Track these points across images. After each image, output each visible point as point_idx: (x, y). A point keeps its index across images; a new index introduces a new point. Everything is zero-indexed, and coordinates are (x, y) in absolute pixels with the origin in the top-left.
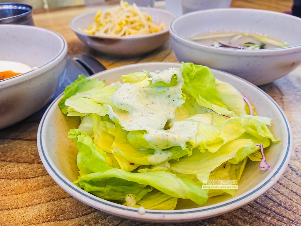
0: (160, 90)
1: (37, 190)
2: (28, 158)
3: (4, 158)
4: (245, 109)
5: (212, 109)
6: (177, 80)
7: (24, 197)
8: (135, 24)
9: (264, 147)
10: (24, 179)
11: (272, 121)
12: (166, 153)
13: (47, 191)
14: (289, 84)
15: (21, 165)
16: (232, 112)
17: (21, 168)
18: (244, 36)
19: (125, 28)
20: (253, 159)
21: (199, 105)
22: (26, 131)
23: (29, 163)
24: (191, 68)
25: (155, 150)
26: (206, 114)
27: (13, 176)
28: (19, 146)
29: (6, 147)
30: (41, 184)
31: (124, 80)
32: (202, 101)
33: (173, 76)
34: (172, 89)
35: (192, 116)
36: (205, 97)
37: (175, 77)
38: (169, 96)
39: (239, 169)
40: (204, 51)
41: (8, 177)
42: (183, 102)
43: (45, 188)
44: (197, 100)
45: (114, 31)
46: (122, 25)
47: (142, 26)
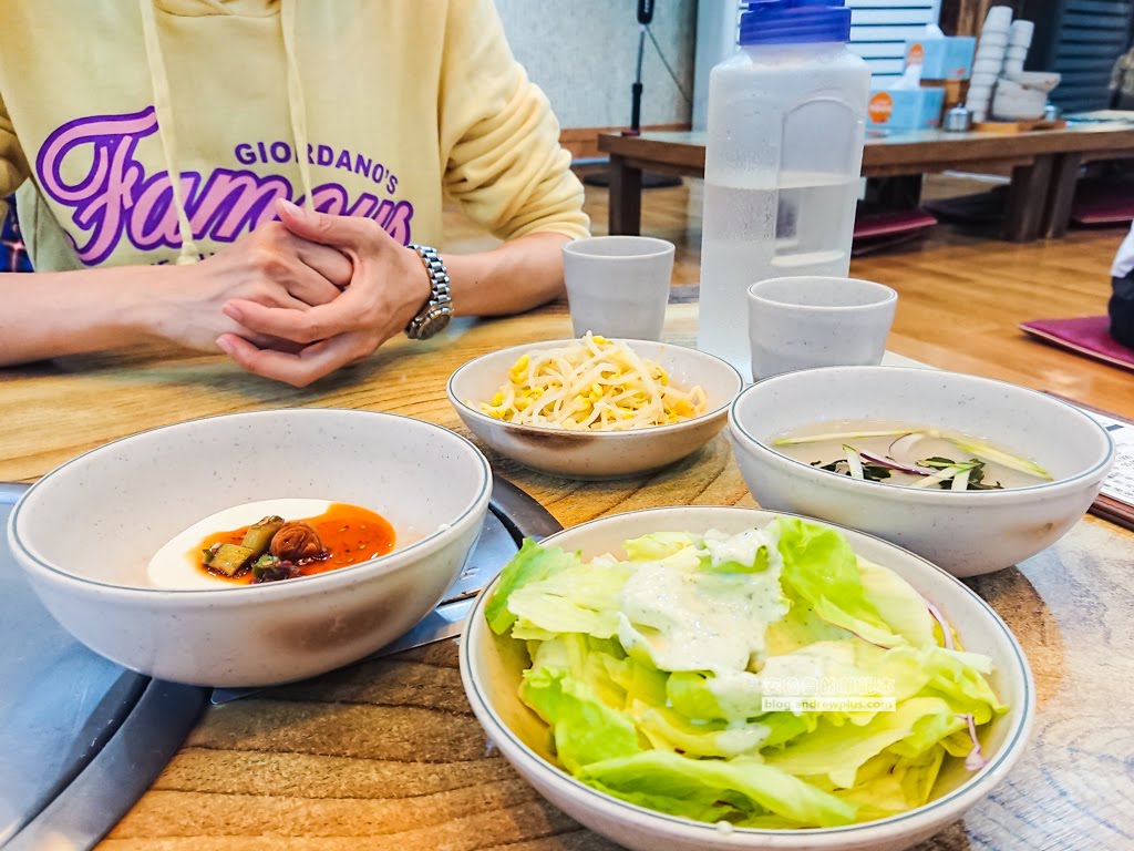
0: (729, 580)
1: (440, 822)
2: (397, 750)
3: (338, 749)
4: (935, 635)
5: (855, 631)
6: (768, 559)
7: (412, 838)
8: (627, 394)
9: (977, 722)
10: (400, 797)
11: (993, 663)
12: (756, 727)
13: (462, 827)
14: (1061, 573)
15: (385, 766)
16: (898, 637)
17: (387, 773)
18: (929, 439)
19: (601, 406)
20: (955, 752)
21: (820, 620)
22: (372, 683)
23: (403, 761)
24: (798, 531)
25: (728, 720)
26: (839, 643)
27: (372, 791)
28: (366, 720)
29: (335, 722)
30: (446, 811)
31: (630, 553)
32: (828, 611)
33: (759, 550)
34: (757, 580)
35: (805, 645)
36: (834, 601)
37: (763, 552)
38: (750, 596)
39: (926, 779)
40: (824, 486)
41: (359, 793)
42: (784, 610)
43: (456, 819)
44: (816, 607)
45: (568, 410)
46: (592, 396)
47: (646, 397)
